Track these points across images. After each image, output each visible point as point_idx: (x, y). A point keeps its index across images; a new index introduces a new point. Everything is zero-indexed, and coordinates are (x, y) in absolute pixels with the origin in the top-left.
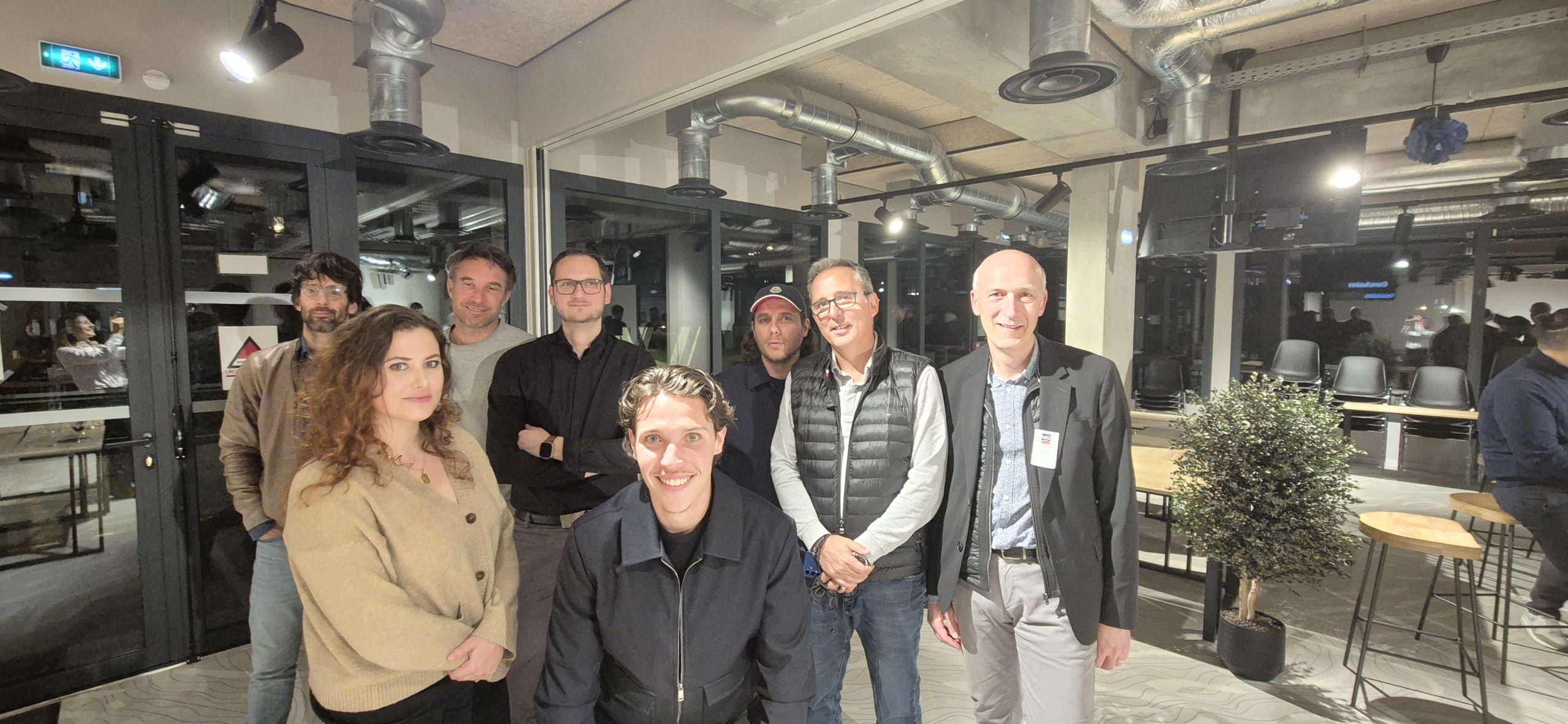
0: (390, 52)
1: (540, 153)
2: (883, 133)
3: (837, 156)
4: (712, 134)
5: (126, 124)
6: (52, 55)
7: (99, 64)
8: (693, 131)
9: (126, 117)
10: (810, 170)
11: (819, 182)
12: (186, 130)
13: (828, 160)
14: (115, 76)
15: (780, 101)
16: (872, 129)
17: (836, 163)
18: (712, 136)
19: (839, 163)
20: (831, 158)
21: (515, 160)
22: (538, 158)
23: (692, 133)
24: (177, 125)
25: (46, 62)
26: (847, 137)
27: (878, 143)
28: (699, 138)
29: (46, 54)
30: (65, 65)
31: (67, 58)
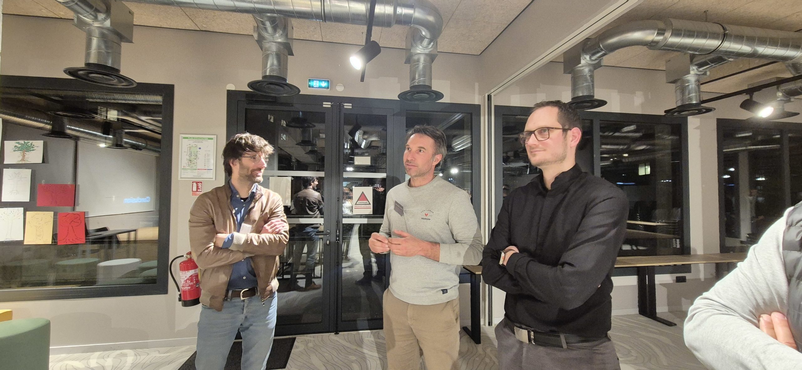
0: (419, 52)
1: (489, 97)
2: (751, 40)
3: (700, 67)
4: (597, 66)
5: (330, 106)
6: (311, 83)
7: (324, 84)
8: (582, 66)
9: (330, 103)
10: (674, 82)
11: (683, 89)
12: (348, 106)
13: (692, 72)
14: (328, 88)
15: (652, 31)
16: (739, 38)
17: (699, 73)
18: (595, 68)
19: (702, 73)
20: (694, 70)
21: (476, 103)
22: (488, 100)
23: (582, 68)
24: (345, 104)
25: (309, 86)
26: (714, 48)
27: (746, 48)
28: (586, 70)
29: (310, 83)
30: (314, 87)
31: (315, 84)
